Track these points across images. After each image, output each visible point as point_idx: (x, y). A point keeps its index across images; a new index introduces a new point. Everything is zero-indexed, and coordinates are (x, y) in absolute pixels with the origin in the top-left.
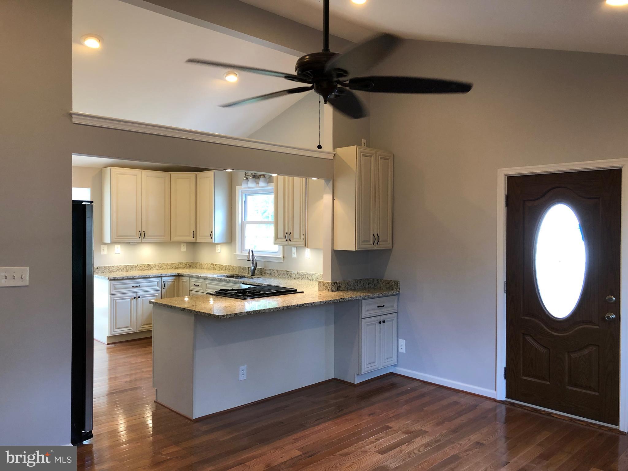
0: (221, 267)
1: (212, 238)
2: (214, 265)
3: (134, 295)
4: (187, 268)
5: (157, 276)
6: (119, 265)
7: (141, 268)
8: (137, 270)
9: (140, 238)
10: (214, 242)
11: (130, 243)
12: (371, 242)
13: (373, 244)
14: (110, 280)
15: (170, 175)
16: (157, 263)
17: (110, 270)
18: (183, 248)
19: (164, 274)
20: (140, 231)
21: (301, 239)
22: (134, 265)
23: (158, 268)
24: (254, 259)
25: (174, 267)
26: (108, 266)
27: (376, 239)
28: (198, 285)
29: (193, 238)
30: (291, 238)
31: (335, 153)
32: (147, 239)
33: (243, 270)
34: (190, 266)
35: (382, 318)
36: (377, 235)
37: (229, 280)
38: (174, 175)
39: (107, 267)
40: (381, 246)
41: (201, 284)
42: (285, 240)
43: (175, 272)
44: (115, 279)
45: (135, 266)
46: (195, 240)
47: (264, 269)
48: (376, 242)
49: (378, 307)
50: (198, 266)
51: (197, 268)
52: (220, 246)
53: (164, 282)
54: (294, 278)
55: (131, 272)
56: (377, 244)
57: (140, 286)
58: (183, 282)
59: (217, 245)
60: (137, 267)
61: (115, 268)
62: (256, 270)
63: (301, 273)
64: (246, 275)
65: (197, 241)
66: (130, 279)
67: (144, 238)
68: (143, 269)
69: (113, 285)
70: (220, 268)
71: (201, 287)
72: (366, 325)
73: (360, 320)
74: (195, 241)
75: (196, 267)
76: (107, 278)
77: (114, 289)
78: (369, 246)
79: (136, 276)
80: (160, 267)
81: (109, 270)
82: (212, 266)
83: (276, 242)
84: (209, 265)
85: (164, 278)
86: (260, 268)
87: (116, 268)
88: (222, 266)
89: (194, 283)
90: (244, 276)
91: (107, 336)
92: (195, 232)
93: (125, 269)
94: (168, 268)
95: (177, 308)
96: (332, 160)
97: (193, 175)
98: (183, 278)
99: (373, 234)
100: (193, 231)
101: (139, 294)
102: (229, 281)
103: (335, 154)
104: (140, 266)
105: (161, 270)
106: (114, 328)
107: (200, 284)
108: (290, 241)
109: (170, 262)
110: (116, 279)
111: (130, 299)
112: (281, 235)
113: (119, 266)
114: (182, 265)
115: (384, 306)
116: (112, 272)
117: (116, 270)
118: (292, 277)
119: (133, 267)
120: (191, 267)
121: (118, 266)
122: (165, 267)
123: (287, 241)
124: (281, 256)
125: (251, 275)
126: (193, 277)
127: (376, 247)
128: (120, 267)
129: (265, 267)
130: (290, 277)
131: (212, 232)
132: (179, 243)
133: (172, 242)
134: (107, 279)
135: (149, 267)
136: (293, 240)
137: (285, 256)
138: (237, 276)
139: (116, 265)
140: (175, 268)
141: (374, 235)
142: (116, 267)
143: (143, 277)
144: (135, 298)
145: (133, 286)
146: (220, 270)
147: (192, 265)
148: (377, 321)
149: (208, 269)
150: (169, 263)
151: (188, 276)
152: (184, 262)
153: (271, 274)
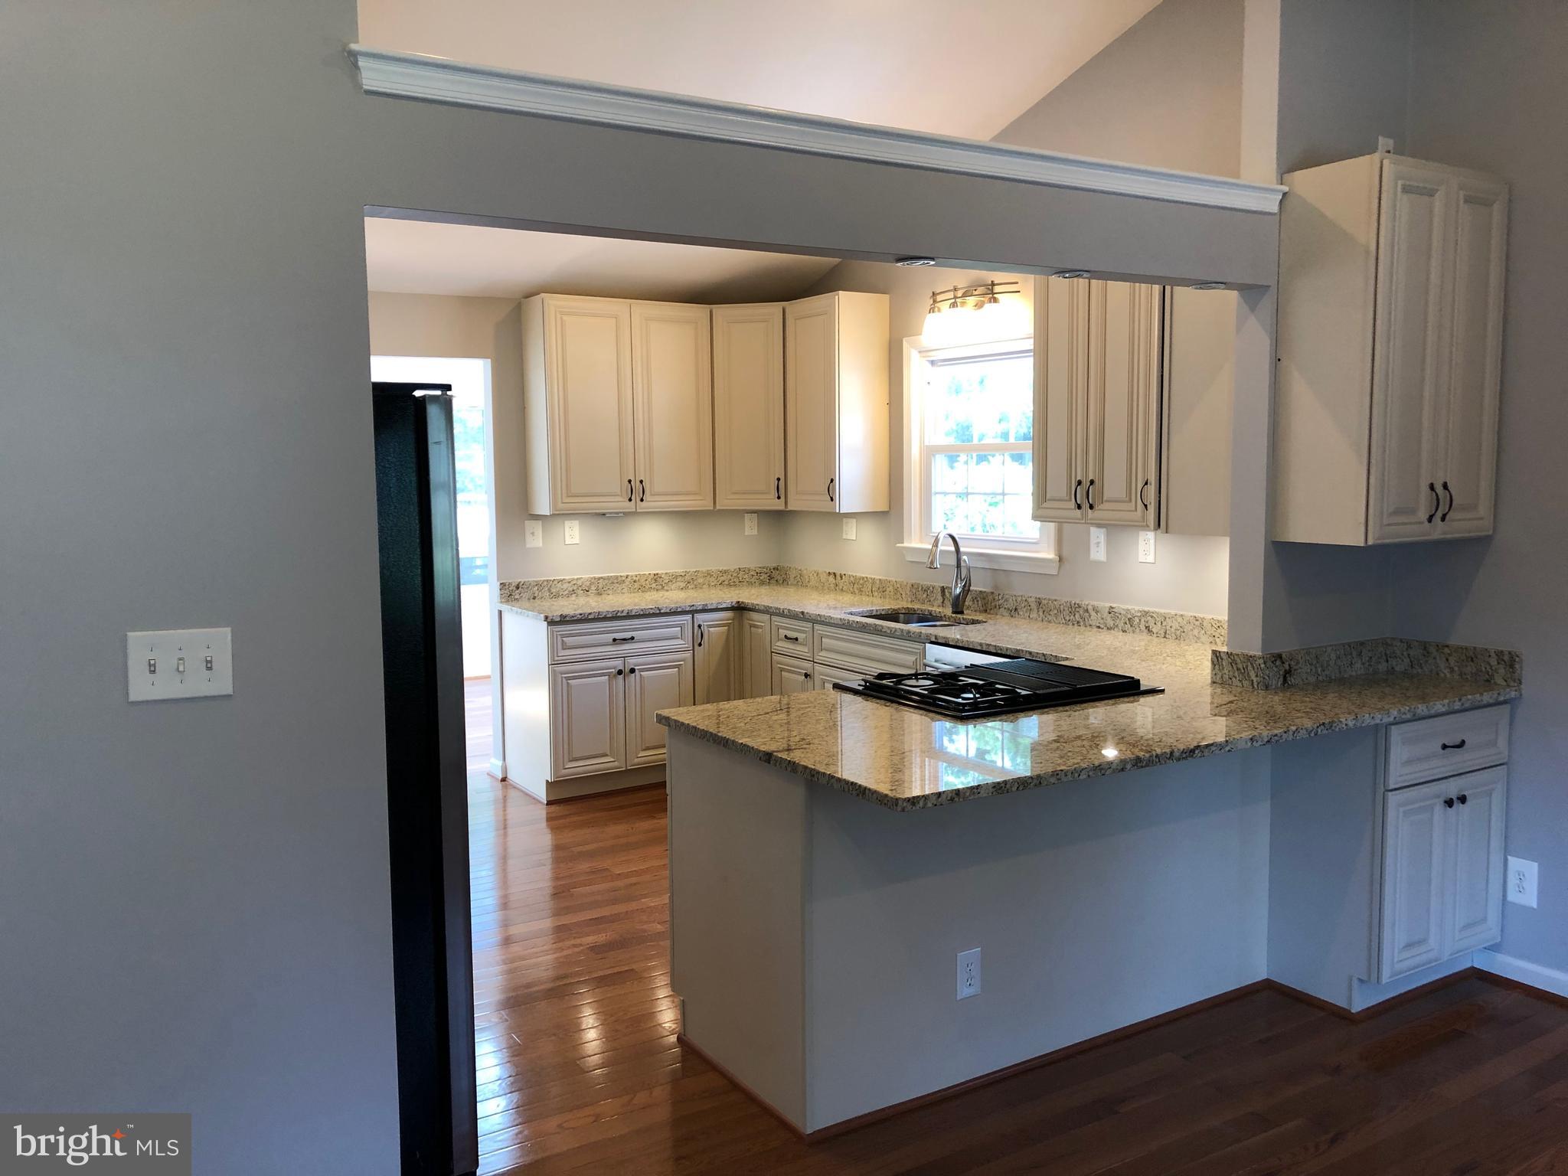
0: (858, 586)
1: (832, 500)
2: (838, 577)
3: (618, 664)
4: (762, 583)
5: (679, 610)
6: (576, 577)
7: (636, 585)
8: (625, 590)
9: (630, 500)
10: (838, 511)
11: (604, 514)
12: (1423, 515)
13: (1430, 520)
14: (551, 622)
15: (711, 312)
16: (680, 570)
17: (553, 590)
18: (750, 527)
19: (699, 603)
20: (630, 481)
21: (1130, 500)
22: (617, 577)
23: (683, 585)
24: (962, 564)
25: (726, 583)
26: (547, 581)
27: (1441, 500)
28: (796, 639)
29: (779, 498)
30: (1093, 499)
31: (1286, 189)
32: (649, 504)
33: (925, 596)
34: (771, 578)
35: (1452, 788)
36: (1445, 486)
37: (889, 628)
38: (722, 312)
39: (545, 583)
40: (1458, 526)
41: (805, 635)
42: (1072, 504)
43: (731, 597)
44: (564, 620)
45: (620, 579)
46: (784, 505)
47: (992, 593)
48: (1439, 514)
49: (1444, 747)
50: (792, 579)
51: (788, 584)
52: (855, 520)
53: (700, 626)
54: (1099, 627)
55: (611, 597)
56: (1443, 519)
57: (633, 638)
58: (751, 626)
59: (844, 519)
60: (627, 583)
61: (565, 586)
62: (969, 597)
63: (1123, 612)
64: (936, 609)
65: (790, 508)
66: (605, 619)
67: (642, 500)
68: (642, 589)
69: (559, 637)
70: (856, 586)
71: (806, 645)
72: (1401, 814)
73: (1379, 798)
74: (782, 508)
75: (784, 582)
76: (542, 616)
77: (564, 649)
78: (1415, 529)
79: (623, 612)
80: (690, 581)
81: (549, 590)
82: (831, 578)
83: (1040, 512)
84: (823, 577)
85: (699, 617)
86: (981, 591)
87: (567, 584)
88: (861, 582)
89: (783, 632)
90: (931, 614)
91: (547, 781)
92: (782, 482)
93: (593, 588)
94: (709, 585)
95: (745, 749)
96: (1275, 214)
97: (774, 309)
98: (755, 616)
99: (1430, 482)
100: (779, 479)
101: (632, 662)
102: (889, 632)
103: (1285, 194)
104: (635, 578)
105: (692, 591)
106: (566, 759)
107: (801, 636)
108: (1091, 507)
109: (714, 567)
110: (568, 619)
111: (607, 677)
112: (1059, 487)
113: (577, 579)
114: (746, 576)
115: (1462, 744)
116: (557, 596)
117: (570, 592)
118: (1091, 622)
119: (617, 581)
120: (772, 581)
121: (573, 580)
122: (701, 580)
123: (1079, 507)
124: (1049, 554)
125: (954, 612)
126: (781, 614)
127: (1438, 531)
128: (579, 583)
129: (996, 587)
130: (1082, 624)
131: (832, 481)
132: (738, 514)
133: (719, 510)
134: (543, 619)
135: (658, 581)
136: (1101, 507)
137: (1065, 554)
138: (910, 616)
139: (567, 578)
140: (729, 585)
141: (1432, 487)
142: (569, 582)
143: (642, 613)
144: (620, 672)
145: (615, 640)
146: (857, 591)
147: (775, 576)
148: (1438, 796)
149: (821, 588)
150: (713, 569)
151: (766, 611)
152: (752, 566)
153: (1016, 609)
